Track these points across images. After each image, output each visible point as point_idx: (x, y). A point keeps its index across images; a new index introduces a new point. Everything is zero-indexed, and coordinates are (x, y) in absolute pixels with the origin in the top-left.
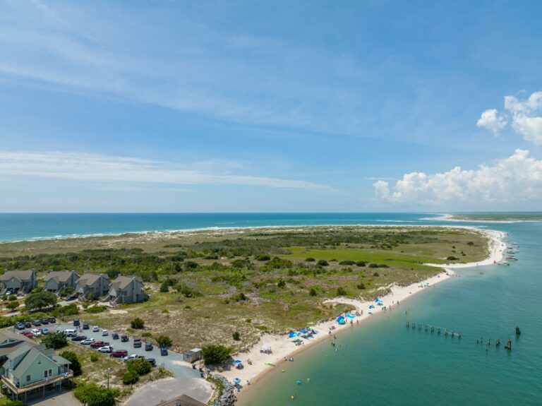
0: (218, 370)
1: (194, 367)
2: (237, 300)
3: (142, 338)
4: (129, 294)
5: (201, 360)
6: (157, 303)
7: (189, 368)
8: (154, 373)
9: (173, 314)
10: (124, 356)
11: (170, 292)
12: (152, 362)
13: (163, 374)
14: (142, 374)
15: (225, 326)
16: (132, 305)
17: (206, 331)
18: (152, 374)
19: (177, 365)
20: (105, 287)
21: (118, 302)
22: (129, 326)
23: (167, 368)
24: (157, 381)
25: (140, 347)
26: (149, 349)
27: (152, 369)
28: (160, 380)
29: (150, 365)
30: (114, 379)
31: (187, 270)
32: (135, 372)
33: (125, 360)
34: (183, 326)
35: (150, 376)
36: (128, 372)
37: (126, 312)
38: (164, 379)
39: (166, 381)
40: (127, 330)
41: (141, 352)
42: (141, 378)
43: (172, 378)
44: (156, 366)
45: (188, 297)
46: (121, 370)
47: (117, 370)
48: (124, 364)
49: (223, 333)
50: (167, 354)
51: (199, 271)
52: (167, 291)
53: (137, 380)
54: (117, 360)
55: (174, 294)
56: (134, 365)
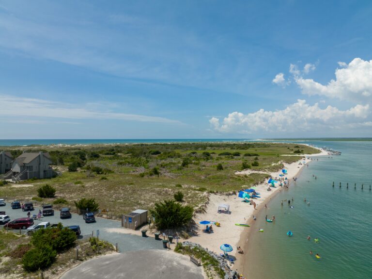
0: (183, 236)
1: (144, 234)
2: (151, 175)
3: (54, 206)
4: (35, 170)
5: (152, 225)
6: (67, 179)
7: (135, 236)
8: (82, 247)
9: (88, 185)
10: (27, 226)
11: (79, 171)
12: (76, 230)
13: (97, 247)
14: (60, 249)
15: (158, 189)
16: (38, 180)
17: (135, 196)
18: (78, 248)
19: (115, 234)
20: (7, 165)
21: (22, 178)
22: (36, 195)
23: (102, 239)
24: (89, 260)
25: (52, 215)
26: (66, 216)
27: (77, 241)
28: (95, 258)
29: (74, 235)
30: (6, 264)
31: (91, 160)
32: (48, 246)
33: (30, 232)
34: (105, 193)
35: (78, 253)
36: (33, 248)
37: (33, 186)
38: (103, 256)
39: (107, 259)
40: (33, 199)
41: (55, 219)
42: (60, 257)
43: (115, 254)
44: (82, 237)
45: (98, 173)
46: (21, 246)
47: (13, 247)
48: (27, 237)
49: (158, 196)
50: (94, 221)
51: (102, 160)
52: (76, 171)
53: (53, 260)
54: (15, 232)
55: (84, 173)
56: (45, 235)
